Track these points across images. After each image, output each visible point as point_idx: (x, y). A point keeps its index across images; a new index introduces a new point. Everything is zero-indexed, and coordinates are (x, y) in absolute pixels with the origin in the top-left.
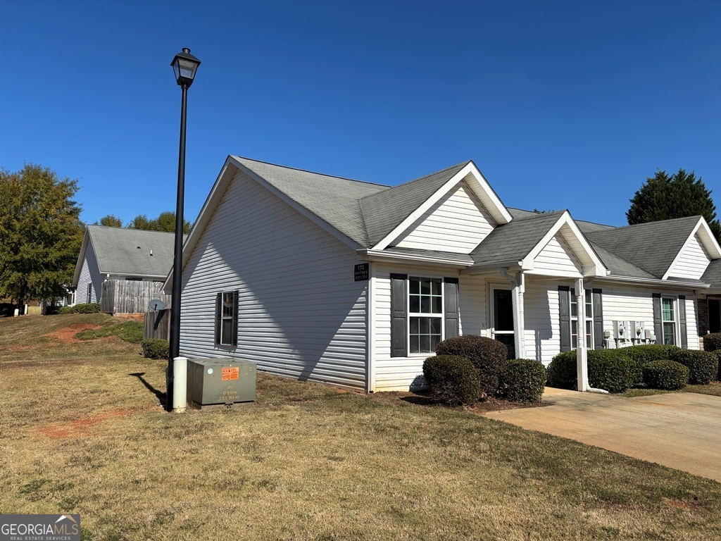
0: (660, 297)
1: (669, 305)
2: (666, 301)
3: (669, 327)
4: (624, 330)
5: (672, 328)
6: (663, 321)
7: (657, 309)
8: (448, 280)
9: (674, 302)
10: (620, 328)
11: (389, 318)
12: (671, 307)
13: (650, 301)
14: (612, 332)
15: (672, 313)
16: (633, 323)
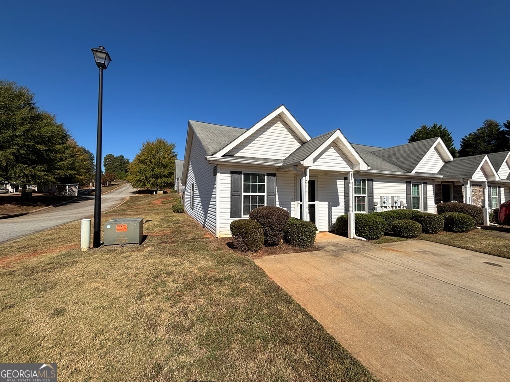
0: (411, 183)
1: (417, 188)
2: (415, 185)
3: (416, 199)
4: (386, 202)
5: (418, 200)
6: (412, 196)
7: (409, 190)
8: (269, 175)
9: (420, 186)
10: (384, 200)
11: (229, 196)
12: (418, 189)
13: (404, 185)
14: (379, 203)
15: (418, 192)
16: (393, 198)
